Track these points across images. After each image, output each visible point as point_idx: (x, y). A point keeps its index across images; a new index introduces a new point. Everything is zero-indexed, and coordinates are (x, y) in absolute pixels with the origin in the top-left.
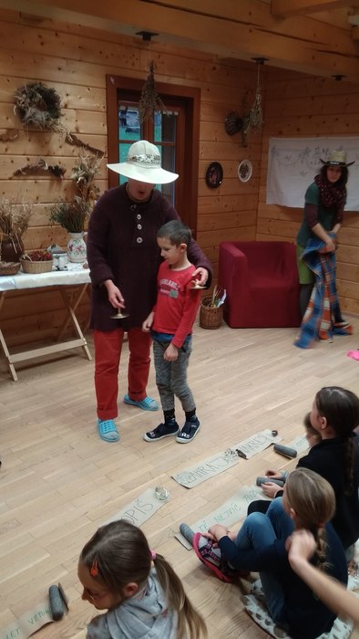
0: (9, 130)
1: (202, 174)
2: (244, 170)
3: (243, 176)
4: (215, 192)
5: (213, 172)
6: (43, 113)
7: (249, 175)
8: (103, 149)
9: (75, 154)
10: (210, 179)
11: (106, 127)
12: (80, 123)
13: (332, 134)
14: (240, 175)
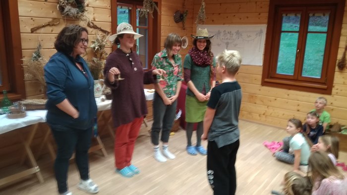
0: (54, 19)
1: (162, 44)
2: (184, 42)
3: (184, 45)
6: (75, 9)
7: (187, 44)
8: (109, 30)
9: (93, 33)
11: (110, 17)
12: (95, 15)
13: (232, 23)
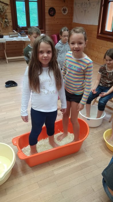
1: (47, 11)
2: (64, 10)
3: (64, 12)
4: (53, 17)
5: (52, 11)
7: (67, 12)
8: (8, 3)
10: (51, 13)
14: (63, 12)
